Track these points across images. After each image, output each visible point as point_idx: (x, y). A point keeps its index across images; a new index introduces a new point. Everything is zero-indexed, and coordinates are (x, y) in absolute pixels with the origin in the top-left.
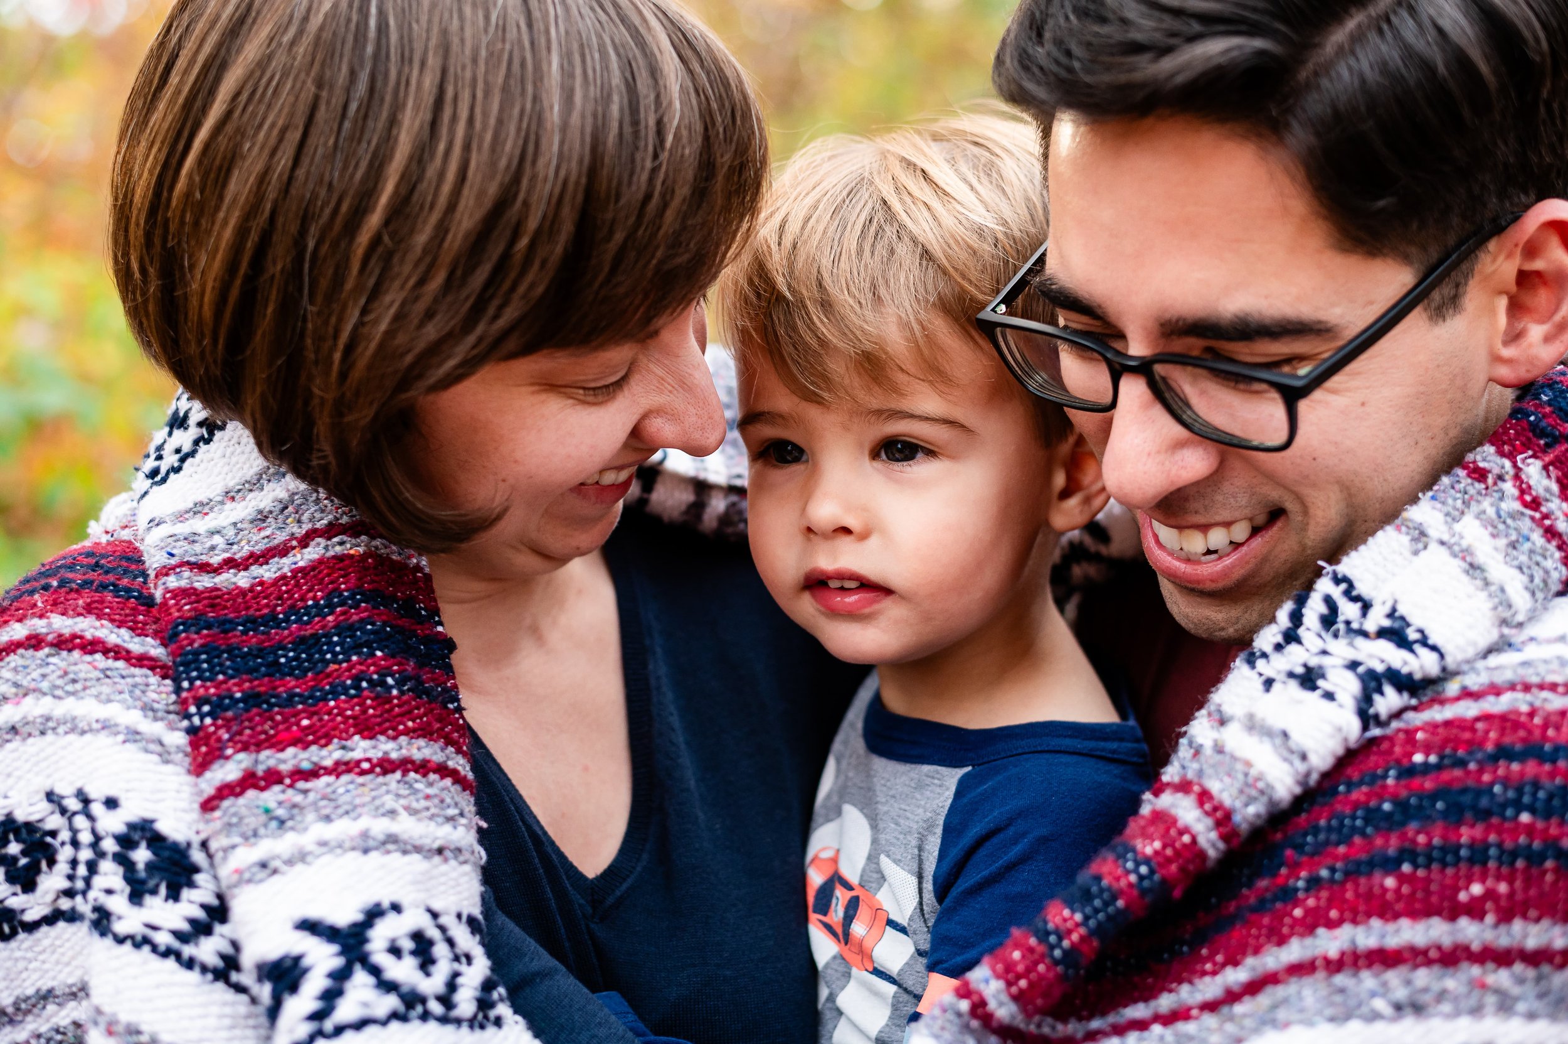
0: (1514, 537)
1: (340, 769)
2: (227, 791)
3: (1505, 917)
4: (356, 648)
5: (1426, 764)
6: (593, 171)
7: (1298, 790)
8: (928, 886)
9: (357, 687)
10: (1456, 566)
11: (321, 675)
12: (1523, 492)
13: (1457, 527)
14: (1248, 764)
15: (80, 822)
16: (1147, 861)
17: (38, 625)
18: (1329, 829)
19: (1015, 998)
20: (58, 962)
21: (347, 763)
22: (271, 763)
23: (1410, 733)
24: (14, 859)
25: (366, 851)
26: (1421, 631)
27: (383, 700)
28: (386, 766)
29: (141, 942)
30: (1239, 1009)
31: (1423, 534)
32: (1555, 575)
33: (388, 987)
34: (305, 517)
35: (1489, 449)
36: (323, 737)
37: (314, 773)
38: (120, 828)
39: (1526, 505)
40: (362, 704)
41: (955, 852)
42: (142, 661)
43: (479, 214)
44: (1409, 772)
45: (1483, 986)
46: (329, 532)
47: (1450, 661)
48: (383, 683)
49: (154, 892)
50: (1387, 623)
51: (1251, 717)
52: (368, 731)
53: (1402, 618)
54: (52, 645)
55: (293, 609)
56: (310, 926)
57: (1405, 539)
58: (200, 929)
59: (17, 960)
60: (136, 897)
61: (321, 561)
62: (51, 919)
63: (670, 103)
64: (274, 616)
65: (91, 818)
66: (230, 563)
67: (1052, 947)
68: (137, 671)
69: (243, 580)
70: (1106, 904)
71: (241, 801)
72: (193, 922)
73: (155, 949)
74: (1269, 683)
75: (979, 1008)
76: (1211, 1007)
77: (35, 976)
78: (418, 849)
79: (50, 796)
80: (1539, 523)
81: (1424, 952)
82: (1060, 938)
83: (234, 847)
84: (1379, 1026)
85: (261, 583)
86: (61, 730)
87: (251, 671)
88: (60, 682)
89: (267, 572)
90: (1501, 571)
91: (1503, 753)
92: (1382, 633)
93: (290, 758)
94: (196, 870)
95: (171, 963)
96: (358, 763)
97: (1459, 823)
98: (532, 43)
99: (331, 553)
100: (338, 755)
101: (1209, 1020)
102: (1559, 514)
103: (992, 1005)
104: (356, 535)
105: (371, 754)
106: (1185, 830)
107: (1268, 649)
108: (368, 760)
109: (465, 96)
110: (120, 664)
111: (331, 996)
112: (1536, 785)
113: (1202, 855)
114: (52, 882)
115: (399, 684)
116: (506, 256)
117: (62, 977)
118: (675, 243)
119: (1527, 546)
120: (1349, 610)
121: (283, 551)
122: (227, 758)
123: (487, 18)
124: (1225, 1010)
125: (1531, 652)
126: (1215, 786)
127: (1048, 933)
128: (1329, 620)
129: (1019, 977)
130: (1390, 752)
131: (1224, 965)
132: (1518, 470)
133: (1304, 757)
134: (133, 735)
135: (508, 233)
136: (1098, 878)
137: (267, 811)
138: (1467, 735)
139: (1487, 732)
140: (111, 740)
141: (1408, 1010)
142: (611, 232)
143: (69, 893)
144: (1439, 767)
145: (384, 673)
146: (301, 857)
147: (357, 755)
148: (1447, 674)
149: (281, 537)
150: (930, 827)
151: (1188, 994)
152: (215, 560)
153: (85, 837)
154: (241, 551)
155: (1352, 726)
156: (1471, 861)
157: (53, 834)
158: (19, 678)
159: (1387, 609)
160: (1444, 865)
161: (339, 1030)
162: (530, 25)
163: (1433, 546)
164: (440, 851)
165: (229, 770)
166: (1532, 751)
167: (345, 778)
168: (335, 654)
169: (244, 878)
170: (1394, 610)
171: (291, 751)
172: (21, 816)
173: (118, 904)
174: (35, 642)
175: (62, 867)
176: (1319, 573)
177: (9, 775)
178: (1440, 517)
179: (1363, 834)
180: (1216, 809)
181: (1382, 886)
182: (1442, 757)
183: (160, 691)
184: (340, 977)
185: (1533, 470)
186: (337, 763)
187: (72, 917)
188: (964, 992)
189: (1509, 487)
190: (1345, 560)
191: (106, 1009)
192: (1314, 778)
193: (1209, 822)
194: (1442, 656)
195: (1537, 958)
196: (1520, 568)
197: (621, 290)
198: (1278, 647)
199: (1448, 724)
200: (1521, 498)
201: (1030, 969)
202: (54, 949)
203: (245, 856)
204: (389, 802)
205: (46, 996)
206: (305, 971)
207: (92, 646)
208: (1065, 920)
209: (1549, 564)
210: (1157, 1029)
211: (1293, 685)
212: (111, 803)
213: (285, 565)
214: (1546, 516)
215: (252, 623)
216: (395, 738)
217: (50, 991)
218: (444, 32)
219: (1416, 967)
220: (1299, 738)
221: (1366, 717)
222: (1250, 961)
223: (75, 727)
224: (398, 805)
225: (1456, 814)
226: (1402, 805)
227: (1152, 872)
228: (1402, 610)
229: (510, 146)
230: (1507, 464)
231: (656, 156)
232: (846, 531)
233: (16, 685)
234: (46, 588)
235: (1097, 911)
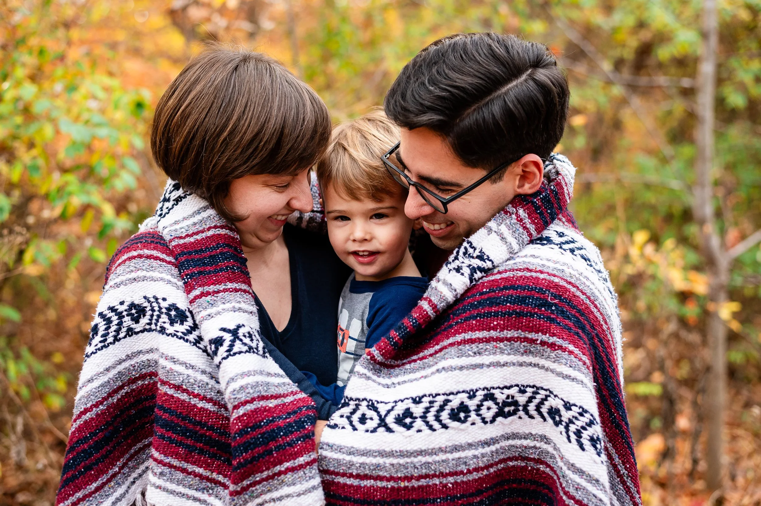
0: (514, 229)
1: (225, 291)
2: (197, 297)
3: (502, 330)
4: (226, 259)
5: (486, 291)
6: (283, 128)
7: (454, 299)
8: (365, 322)
9: (227, 269)
10: (498, 238)
11: (217, 265)
12: (517, 217)
13: (500, 227)
14: (441, 293)
15: (155, 304)
16: (415, 319)
17: (141, 252)
18: (462, 309)
19: (382, 355)
20: (144, 343)
21: (226, 289)
22: (207, 289)
23: (483, 283)
24: (133, 314)
25: (235, 311)
26: (488, 256)
27: (233, 273)
28: (236, 290)
29: (173, 335)
30: (437, 355)
31: (491, 230)
32: (526, 239)
33: (245, 344)
34: (207, 224)
35: (510, 205)
36: (219, 282)
37: (218, 292)
38: (167, 306)
39: (518, 221)
40: (228, 274)
41: (372, 313)
42: (169, 263)
43: (252, 136)
44: (482, 294)
45: (496, 347)
46: (215, 227)
47: (495, 264)
48: (234, 269)
49: (177, 322)
50: (479, 254)
51: (444, 280)
52: (231, 281)
53: (483, 253)
54: (145, 257)
55: (207, 248)
56: (224, 330)
57: (486, 231)
58: (189, 332)
59: (132, 342)
60: (172, 324)
61: (214, 235)
62: (142, 331)
63: (307, 114)
64: (202, 250)
65: (158, 303)
66: (187, 236)
67: (391, 342)
68: (169, 265)
69: (192, 240)
70: (405, 330)
71: (201, 300)
72: (187, 330)
73: (177, 337)
74: (450, 270)
75: (373, 358)
76: (431, 355)
77: (137, 347)
78: (246, 312)
79: (145, 297)
80: (522, 225)
81: (482, 339)
82: (393, 340)
83: (201, 311)
84: (470, 358)
85: (197, 240)
86: (149, 280)
87: (198, 265)
88: (148, 267)
89: (199, 237)
90: (511, 239)
91: (505, 288)
92: (478, 257)
93: (212, 288)
94: (188, 317)
95: (182, 340)
96: (229, 289)
97: (492, 307)
98: (272, 94)
99: (216, 233)
100: (224, 287)
101: (431, 359)
102: (528, 223)
103: (376, 357)
104: (222, 228)
105: (232, 287)
106: (425, 310)
107: (451, 261)
108: (232, 288)
109: (253, 105)
110: (164, 263)
111: (231, 346)
112: (512, 296)
113: (429, 316)
114: (144, 321)
115: (237, 269)
116: (257, 147)
117: (144, 347)
118: (305, 150)
119: (518, 232)
120: (471, 251)
121: (202, 232)
122: (196, 289)
123: (261, 86)
124: (434, 356)
125: (518, 260)
126: (433, 299)
127: (390, 338)
128: (465, 254)
129: (383, 350)
130: (478, 289)
131: (435, 345)
132: (517, 211)
133: (455, 291)
134: (169, 282)
135: (258, 141)
136: (403, 324)
137: (208, 302)
138: (497, 284)
139: (502, 282)
140: (163, 283)
141: (477, 354)
142: (288, 144)
143: (150, 324)
144: (489, 292)
145: (233, 266)
146: (219, 313)
147: (229, 287)
148: (494, 267)
149: (201, 229)
150: (366, 308)
151: (427, 352)
152: (183, 235)
153: (156, 308)
154: (190, 232)
155: (468, 282)
156: (494, 316)
157: (146, 307)
158: (136, 266)
159: (479, 250)
160: (488, 317)
161: (235, 354)
162: (272, 90)
163: (493, 233)
164: (251, 313)
165: (197, 292)
166: (513, 287)
167: (226, 293)
168: (220, 260)
169: (204, 319)
170: (481, 250)
171: (212, 286)
172: (136, 302)
173: (167, 326)
174: (140, 256)
175: (148, 317)
176: (464, 241)
177: (133, 292)
178: (496, 225)
179: (470, 310)
180: (432, 305)
181: (472, 323)
182: (490, 290)
183: (175, 271)
184: (233, 341)
185: (521, 212)
186: (224, 289)
187: (150, 330)
188: (369, 354)
189: (514, 216)
190: (471, 237)
191: (165, 353)
192: (459, 296)
193: (431, 308)
194: (493, 263)
195: (509, 340)
196: (516, 238)
197: (289, 159)
198: (453, 261)
199: (493, 280)
200: (517, 219)
201: (385, 348)
202: (143, 339)
203: (204, 313)
204: (239, 299)
205: (140, 352)
206: (224, 340)
207: (156, 258)
208: (394, 335)
209: (524, 237)
210: (418, 361)
211: (454, 271)
212: (164, 299)
213: (204, 235)
214: (524, 223)
215: (196, 252)
216: (237, 283)
217: (141, 351)
218: (250, 89)
219: (480, 343)
220: (455, 286)
221: (471, 280)
222: (441, 343)
223: (153, 279)
224: (241, 300)
225: (491, 305)
226: (479, 303)
227: (416, 321)
228: (483, 250)
229: (262, 119)
230: (514, 209)
231: (302, 126)
232: (366, 240)
233: (135, 267)
234: (141, 242)
235: (402, 332)
